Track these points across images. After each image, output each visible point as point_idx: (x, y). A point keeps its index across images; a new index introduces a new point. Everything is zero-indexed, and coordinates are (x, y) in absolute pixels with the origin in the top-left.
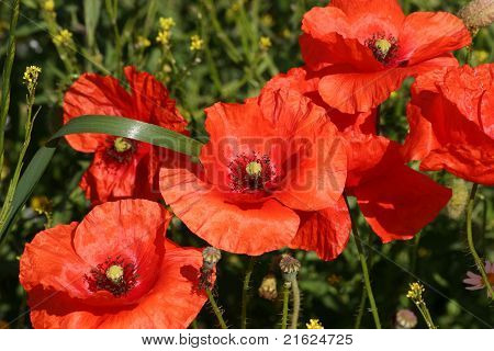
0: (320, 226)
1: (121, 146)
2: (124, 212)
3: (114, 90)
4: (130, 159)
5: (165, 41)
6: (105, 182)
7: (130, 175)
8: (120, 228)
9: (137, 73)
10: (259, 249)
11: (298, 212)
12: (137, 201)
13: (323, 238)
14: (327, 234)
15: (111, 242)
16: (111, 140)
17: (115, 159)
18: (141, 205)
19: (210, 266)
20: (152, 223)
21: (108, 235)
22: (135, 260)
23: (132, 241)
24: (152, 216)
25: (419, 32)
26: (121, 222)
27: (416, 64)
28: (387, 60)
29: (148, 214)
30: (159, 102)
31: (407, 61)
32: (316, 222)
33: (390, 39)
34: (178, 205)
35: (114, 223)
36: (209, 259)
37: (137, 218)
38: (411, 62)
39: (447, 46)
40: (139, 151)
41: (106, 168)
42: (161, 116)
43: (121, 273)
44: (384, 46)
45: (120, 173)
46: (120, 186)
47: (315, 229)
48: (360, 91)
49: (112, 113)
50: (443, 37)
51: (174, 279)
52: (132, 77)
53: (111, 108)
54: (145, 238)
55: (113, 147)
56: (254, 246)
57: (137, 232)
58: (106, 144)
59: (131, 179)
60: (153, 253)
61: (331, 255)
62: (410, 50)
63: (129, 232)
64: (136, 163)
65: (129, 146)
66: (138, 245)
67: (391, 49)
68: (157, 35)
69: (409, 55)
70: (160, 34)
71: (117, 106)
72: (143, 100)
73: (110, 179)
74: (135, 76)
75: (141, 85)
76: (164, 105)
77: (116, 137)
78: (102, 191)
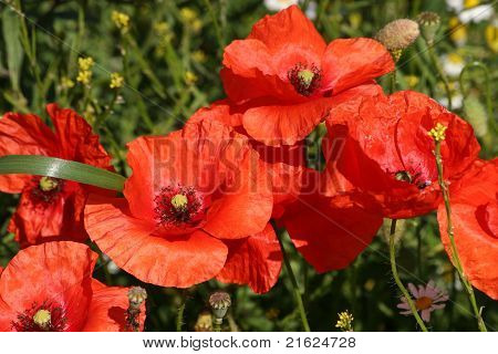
0: (251, 259)
1: (46, 185)
2: (50, 255)
3: (37, 129)
4: (57, 198)
5: (86, 81)
6: (33, 223)
7: (57, 214)
8: (47, 272)
9: (60, 110)
10: (188, 281)
11: (225, 241)
12: (61, 242)
13: (255, 271)
14: (258, 267)
15: (38, 286)
16: (37, 179)
17: (41, 199)
18: (66, 247)
19: (136, 307)
20: (79, 264)
21: (34, 279)
22: (62, 303)
23: (59, 285)
24: (78, 257)
25: (341, 60)
26: (47, 266)
27: (340, 93)
28: (310, 90)
29: (73, 256)
30: (83, 139)
31: (331, 91)
32: (247, 255)
33: (313, 68)
34: (103, 240)
35: (39, 267)
36: (135, 299)
37: (64, 261)
38: (335, 91)
39: (370, 73)
40: (66, 190)
41: (33, 209)
42: (85, 152)
43: (49, 317)
44: (307, 76)
45: (47, 213)
46: (48, 226)
47: (247, 263)
48: (285, 125)
49: (37, 152)
50: (366, 65)
51: (103, 321)
52: (54, 113)
53: (36, 148)
54: (73, 280)
55: (39, 187)
56: (183, 278)
57: (64, 275)
58: (32, 184)
59: (58, 219)
60: (81, 295)
61: (264, 288)
62: (333, 79)
63: (56, 275)
64: (63, 202)
65: (55, 184)
66: (65, 289)
67: (314, 79)
68: (78, 75)
69: (333, 84)
70: (81, 74)
71: (41, 145)
72: (67, 137)
73: (38, 220)
74: (57, 113)
75: (64, 122)
76: (87, 142)
77: (41, 177)
78: (31, 232)
